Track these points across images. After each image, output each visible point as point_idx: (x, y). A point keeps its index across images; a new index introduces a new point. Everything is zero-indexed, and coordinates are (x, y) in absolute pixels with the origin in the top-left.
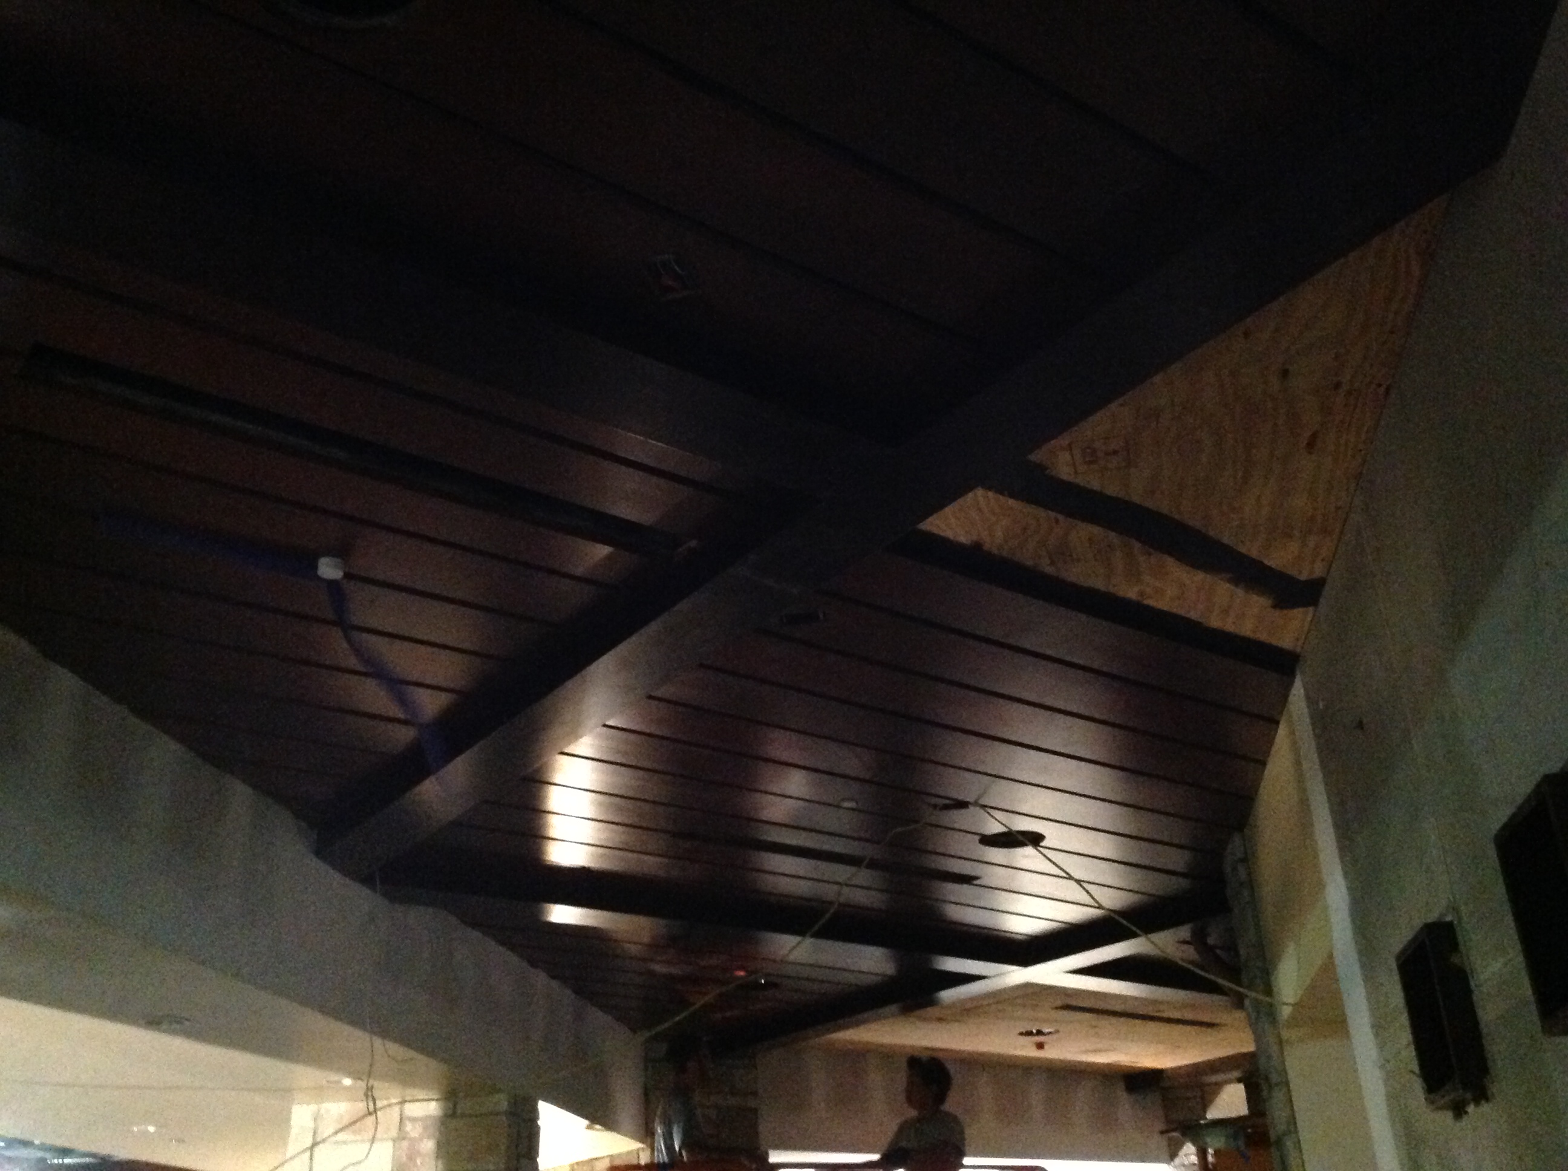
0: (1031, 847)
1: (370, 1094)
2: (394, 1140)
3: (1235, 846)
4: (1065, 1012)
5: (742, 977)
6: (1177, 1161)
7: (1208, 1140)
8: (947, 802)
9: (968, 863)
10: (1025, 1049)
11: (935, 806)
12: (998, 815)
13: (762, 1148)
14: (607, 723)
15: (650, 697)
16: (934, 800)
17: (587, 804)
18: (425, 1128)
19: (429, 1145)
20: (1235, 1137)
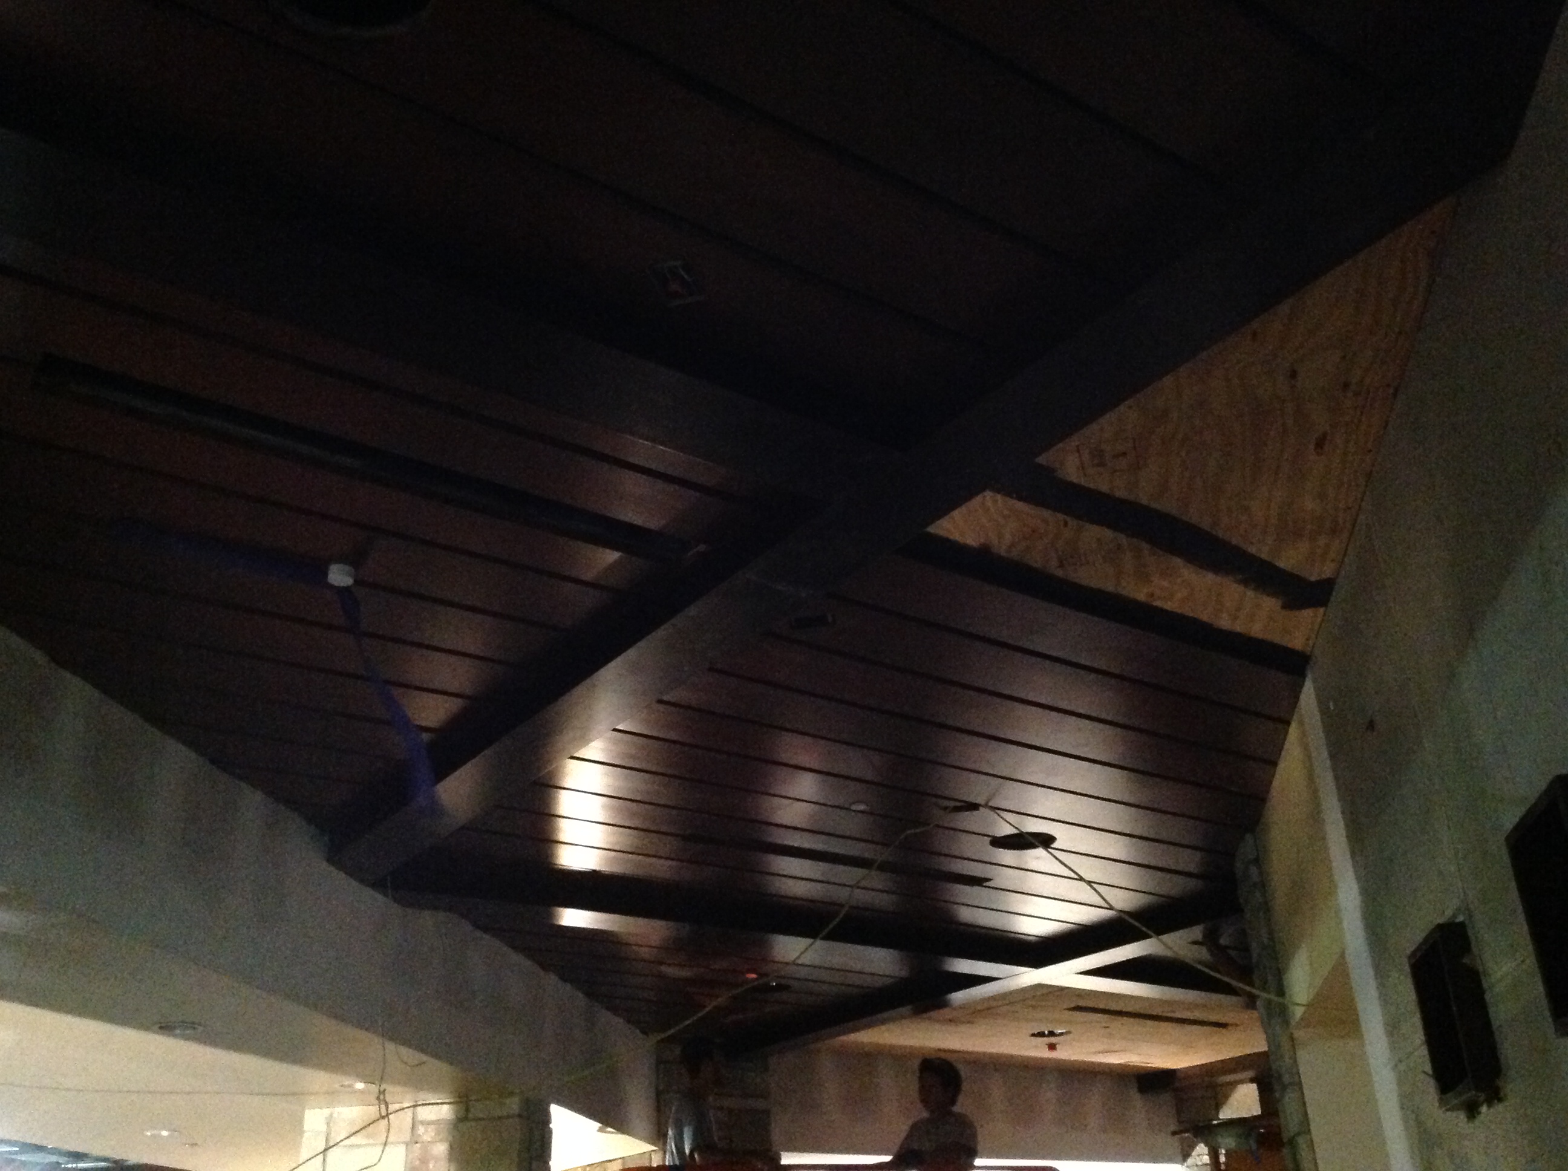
0: (1041, 849)
1: (382, 1097)
2: (407, 1144)
3: (1247, 848)
4: (1078, 1013)
5: (754, 980)
6: (1190, 1161)
7: (1220, 1140)
8: (958, 804)
9: (980, 865)
10: (1037, 1050)
11: (945, 808)
12: (1009, 817)
13: (774, 1149)
14: (617, 728)
15: (660, 702)
16: (946, 803)
17: (598, 809)
18: (438, 1133)
19: (441, 1149)
20: (1248, 1136)
